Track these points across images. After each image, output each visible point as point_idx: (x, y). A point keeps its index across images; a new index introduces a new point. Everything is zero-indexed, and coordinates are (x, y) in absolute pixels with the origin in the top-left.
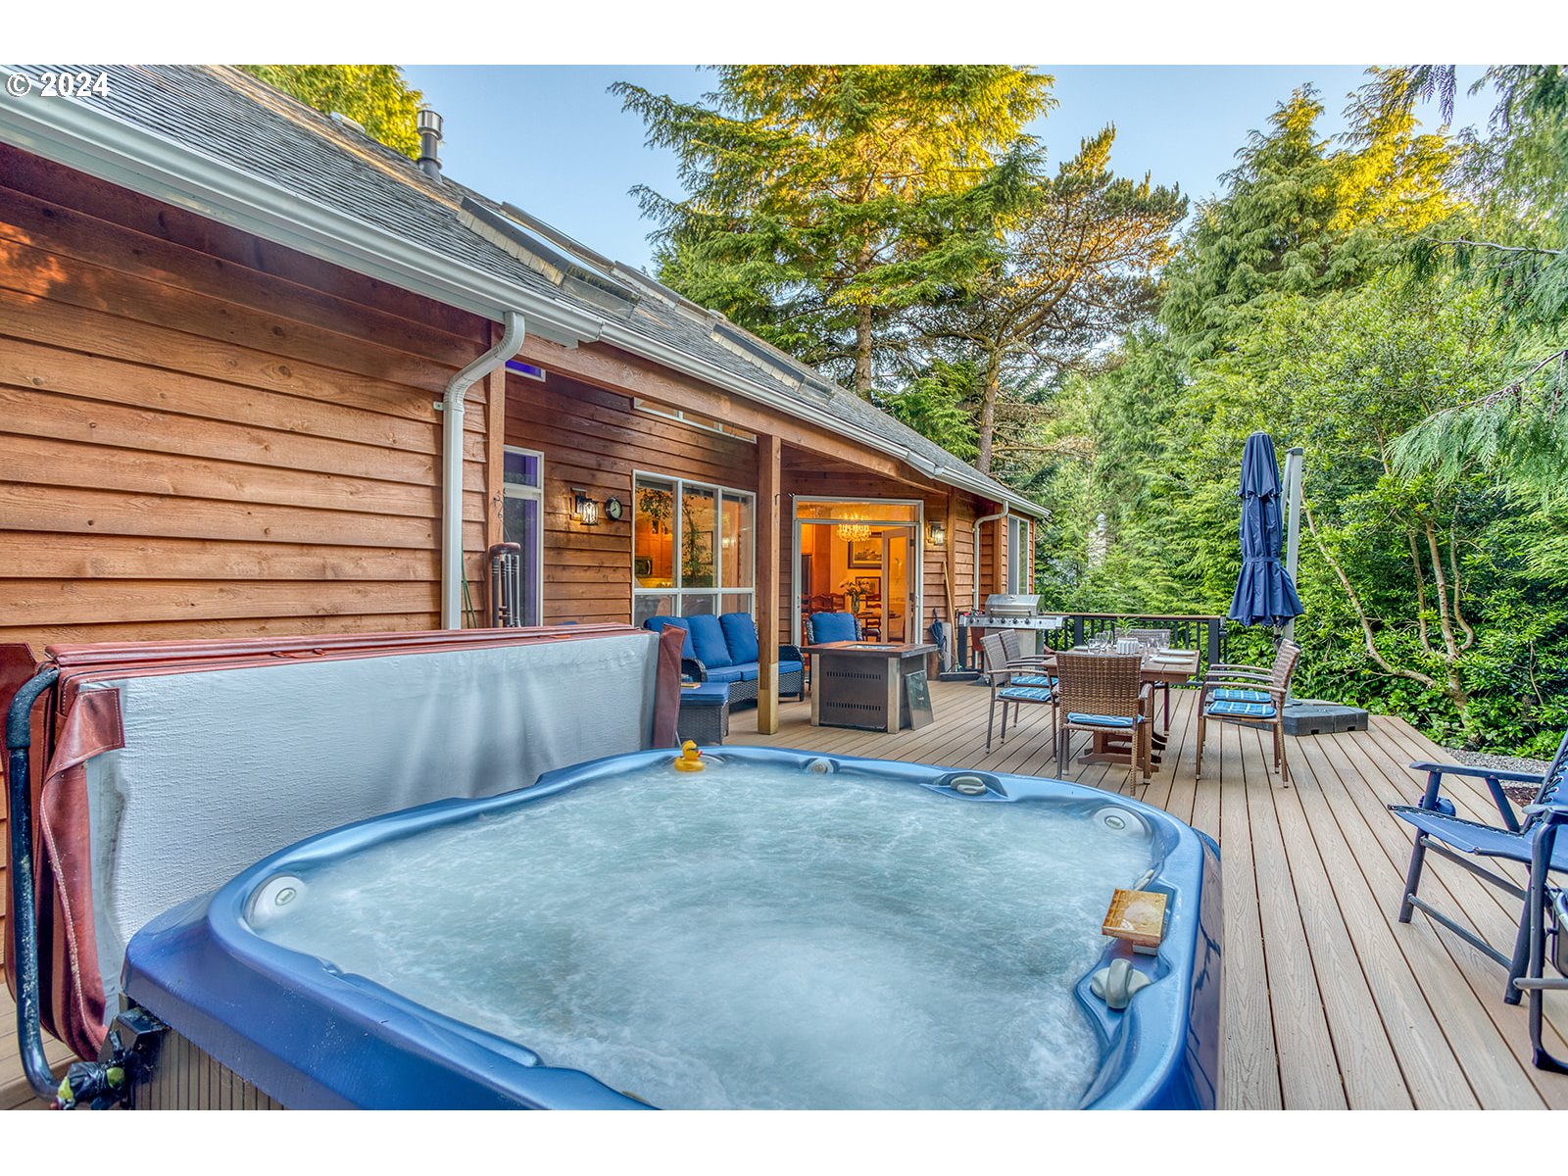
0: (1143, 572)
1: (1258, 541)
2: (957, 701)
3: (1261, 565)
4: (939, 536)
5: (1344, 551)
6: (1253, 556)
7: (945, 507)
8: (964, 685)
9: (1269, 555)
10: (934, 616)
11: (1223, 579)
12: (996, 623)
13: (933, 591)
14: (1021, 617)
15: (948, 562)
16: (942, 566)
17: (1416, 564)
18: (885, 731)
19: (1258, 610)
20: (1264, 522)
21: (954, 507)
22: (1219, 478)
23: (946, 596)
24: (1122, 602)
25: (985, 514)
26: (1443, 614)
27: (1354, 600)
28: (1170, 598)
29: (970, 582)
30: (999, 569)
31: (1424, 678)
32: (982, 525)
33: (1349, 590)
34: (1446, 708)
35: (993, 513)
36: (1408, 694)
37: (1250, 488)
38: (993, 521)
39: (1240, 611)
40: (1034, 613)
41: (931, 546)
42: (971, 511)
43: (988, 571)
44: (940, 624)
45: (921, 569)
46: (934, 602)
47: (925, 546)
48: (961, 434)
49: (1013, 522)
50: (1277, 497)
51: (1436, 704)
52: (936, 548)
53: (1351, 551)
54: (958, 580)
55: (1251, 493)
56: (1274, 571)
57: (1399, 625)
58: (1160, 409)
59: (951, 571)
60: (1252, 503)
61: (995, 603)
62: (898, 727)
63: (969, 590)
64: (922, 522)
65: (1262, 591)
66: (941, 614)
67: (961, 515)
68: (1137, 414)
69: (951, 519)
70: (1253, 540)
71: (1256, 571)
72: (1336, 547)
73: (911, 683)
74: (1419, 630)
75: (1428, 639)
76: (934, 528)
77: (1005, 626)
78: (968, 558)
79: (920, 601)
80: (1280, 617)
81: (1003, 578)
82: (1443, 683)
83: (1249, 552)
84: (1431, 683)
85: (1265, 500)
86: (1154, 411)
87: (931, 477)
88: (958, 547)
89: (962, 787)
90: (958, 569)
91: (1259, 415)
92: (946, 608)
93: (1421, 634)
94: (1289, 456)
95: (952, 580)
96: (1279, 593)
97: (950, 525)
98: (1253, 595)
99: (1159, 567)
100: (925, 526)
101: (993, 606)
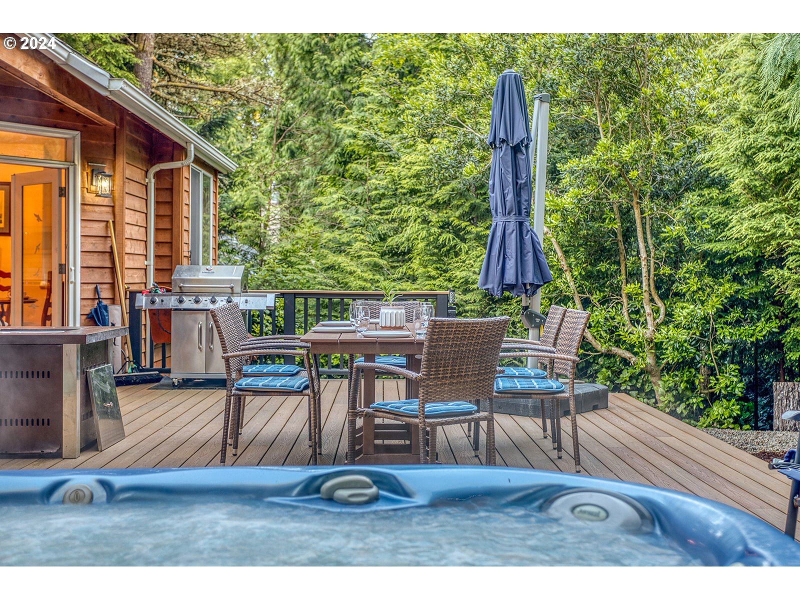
0: (340, 248)
1: (510, 197)
2: (145, 410)
3: (512, 226)
4: (104, 185)
5: (564, 221)
6: (504, 215)
7: (111, 144)
8: (144, 389)
9: (520, 214)
10: (97, 296)
11: (433, 255)
12: (188, 303)
13: (95, 261)
14: (220, 294)
15: (115, 221)
16: (107, 227)
17: (620, 238)
18: (58, 455)
19: (510, 278)
20: (516, 176)
21: (124, 145)
22: (429, 138)
23: (113, 270)
24: (320, 283)
25: (160, 159)
26: (645, 288)
27: (568, 275)
28: (377, 277)
29: (142, 251)
30: (179, 235)
31: (627, 355)
32: (158, 175)
33: (563, 264)
34: (643, 385)
35: (172, 160)
36: (613, 372)
37: (502, 135)
38: (172, 170)
39: (490, 279)
40: (238, 289)
41: (90, 198)
42: (144, 155)
43: (165, 237)
44: (106, 308)
45: (77, 229)
46: (96, 277)
47: (83, 198)
48: (114, 55)
49: (195, 174)
50: (527, 147)
51: (634, 382)
52: (99, 200)
53: (570, 219)
54: (129, 247)
55: (503, 141)
56: (525, 232)
57: (604, 301)
58: (343, 62)
59: (119, 234)
60: (504, 152)
61: (185, 276)
62: (78, 447)
63: (140, 262)
64: (78, 161)
65: (514, 256)
66: (105, 293)
67: (132, 158)
68: (317, 66)
69: (121, 162)
70: (504, 197)
71: (508, 232)
72: (558, 215)
73: (95, 382)
74: (622, 305)
75: (629, 314)
76: (95, 173)
77: (200, 306)
78: (139, 218)
79: (76, 275)
80: (531, 284)
81: (185, 247)
82: (643, 359)
83: (500, 210)
84: (634, 359)
85: (516, 150)
86: (336, 62)
87: (104, 93)
88: (129, 202)
89: (343, 493)
90: (129, 231)
91: (479, 65)
92: (113, 286)
93: (624, 310)
94: (537, 102)
95: (121, 246)
96: (530, 257)
97: (119, 169)
98: (504, 258)
99: (364, 241)
100: (83, 169)
101: (184, 281)
